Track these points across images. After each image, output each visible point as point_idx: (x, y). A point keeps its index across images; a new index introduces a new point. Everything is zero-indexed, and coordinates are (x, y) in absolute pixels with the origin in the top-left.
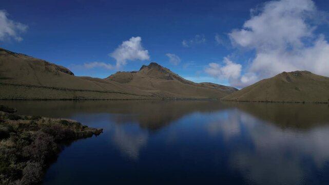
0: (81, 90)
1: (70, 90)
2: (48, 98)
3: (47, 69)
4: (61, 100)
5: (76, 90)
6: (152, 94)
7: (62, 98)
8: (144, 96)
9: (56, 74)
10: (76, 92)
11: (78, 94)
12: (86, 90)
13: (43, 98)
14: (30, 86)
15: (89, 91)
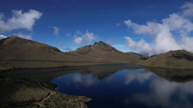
0: (66, 62)
1: (61, 62)
2: (52, 67)
3: (49, 51)
4: (58, 67)
5: (64, 62)
6: (100, 61)
7: (58, 66)
8: (97, 62)
9: (54, 54)
10: (64, 63)
11: (65, 64)
12: (69, 62)
13: (50, 67)
14: (43, 61)
15: (70, 62)
